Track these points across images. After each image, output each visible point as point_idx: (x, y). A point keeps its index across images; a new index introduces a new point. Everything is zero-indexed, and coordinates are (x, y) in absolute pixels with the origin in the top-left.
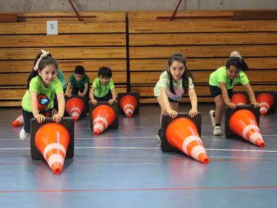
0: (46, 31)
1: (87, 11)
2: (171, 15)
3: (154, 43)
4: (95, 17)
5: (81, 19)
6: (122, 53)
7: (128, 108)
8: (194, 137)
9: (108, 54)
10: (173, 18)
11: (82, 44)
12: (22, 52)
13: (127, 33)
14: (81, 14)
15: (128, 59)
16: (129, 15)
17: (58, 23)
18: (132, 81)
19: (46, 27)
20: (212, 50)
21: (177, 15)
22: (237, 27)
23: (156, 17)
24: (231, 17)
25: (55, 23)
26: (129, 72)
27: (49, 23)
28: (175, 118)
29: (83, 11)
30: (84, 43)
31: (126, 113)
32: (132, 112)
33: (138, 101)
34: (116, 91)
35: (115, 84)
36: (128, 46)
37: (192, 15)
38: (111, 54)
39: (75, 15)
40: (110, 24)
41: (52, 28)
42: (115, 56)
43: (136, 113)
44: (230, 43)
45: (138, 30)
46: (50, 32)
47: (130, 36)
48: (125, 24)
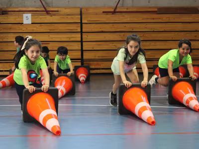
0: (23, 21)
1: (53, 7)
2: (113, 10)
3: (100, 30)
4: (58, 11)
5: (48, 12)
6: (78, 37)
7: (82, 77)
8: (144, 103)
9: (67, 38)
10: (114, 12)
11: (49, 31)
12: (6, 36)
13: (81, 23)
14: (48, 9)
15: (82, 42)
16: (83, 10)
17: (32, 16)
18: (85, 57)
19: (23, 18)
20: (142, 35)
21: (117, 10)
22: (160, 19)
23: (102, 12)
24: (156, 12)
25: (29, 15)
26: (82, 51)
27: (25, 15)
28: (129, 88)
29: (50, 7)
30: (50, 30)
31: (81, 80)
32: (85, 79)
33: (89, 72)
34: (72, 65)
35: (71, 59)
36: (82, 32)
37: (128, 10)
38: (70, 38)
39: (44, 10)
40: (69, 17)
41: (27, 19)
42: (72, 39)
43: (88, 80)
44: (155, 30)
45: (89, 21)
46: (25, 22)
47: (84, 25)
48: (80, 16)
